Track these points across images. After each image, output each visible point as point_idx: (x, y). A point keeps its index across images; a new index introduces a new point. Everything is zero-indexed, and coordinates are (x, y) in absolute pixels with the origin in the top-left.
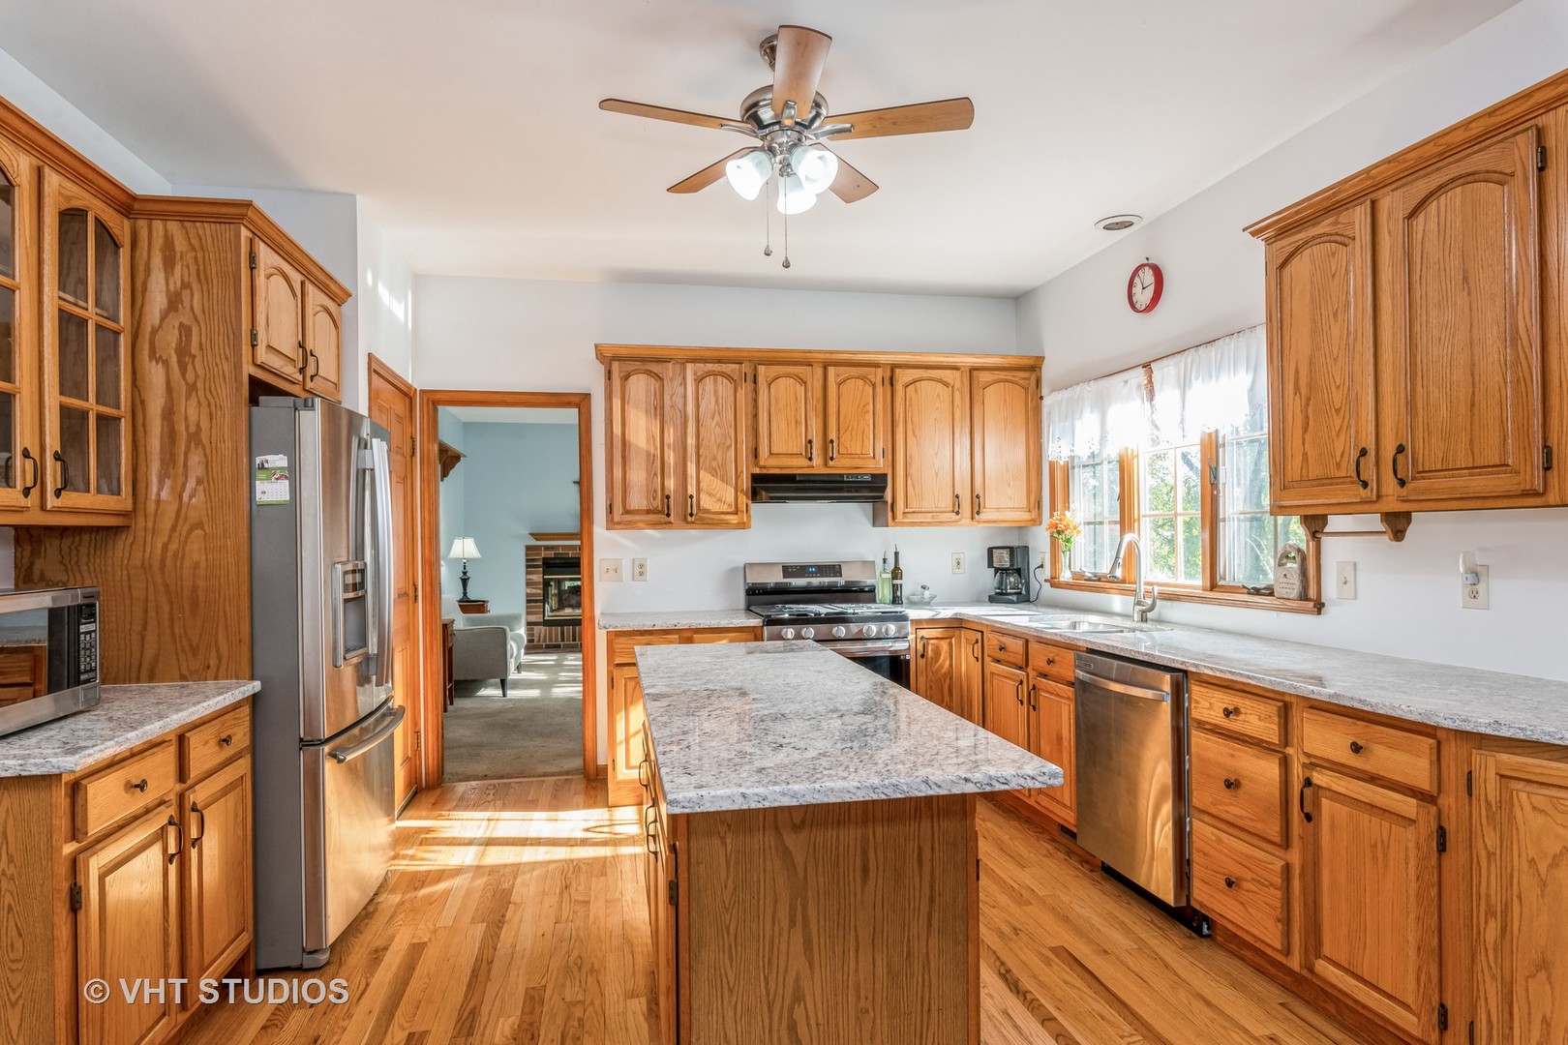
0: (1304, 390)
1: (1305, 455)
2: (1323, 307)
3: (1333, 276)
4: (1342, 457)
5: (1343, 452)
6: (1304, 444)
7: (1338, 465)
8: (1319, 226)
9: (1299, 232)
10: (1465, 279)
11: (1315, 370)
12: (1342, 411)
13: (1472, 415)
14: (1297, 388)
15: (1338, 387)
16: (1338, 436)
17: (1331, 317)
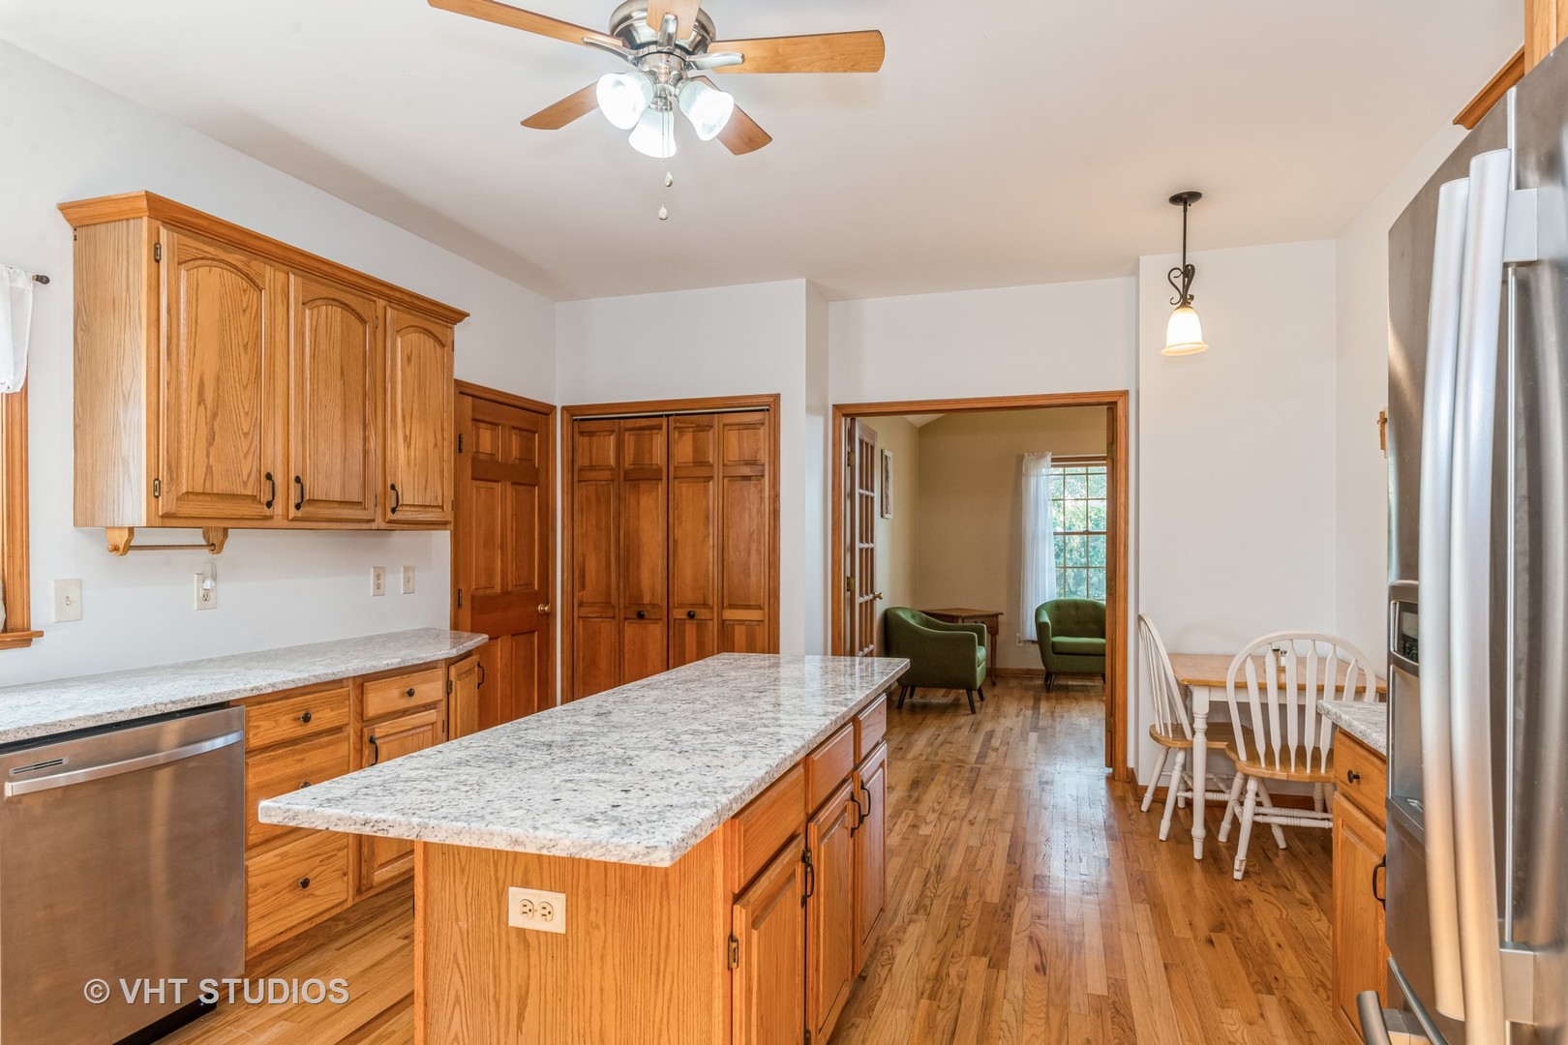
0: (209, 403)
1: (209, 468)
2: (233, 333)
3: (244, 311)
4: (249, 477)
5: (250, 473)
6: (208, 457)
7: (245, 483)
8: (231, 255)
9: (209, 245)
10: (342, 372)
11: (223, 389)
12: (250, 437)
13: (345, 466)
14: (201, 400)
15: (247, 414)
16: (245, 457)
17: (242, 348)
